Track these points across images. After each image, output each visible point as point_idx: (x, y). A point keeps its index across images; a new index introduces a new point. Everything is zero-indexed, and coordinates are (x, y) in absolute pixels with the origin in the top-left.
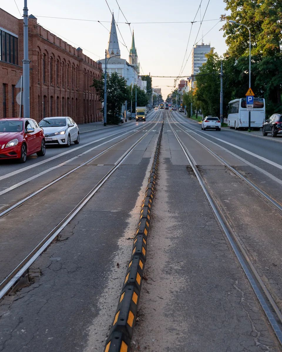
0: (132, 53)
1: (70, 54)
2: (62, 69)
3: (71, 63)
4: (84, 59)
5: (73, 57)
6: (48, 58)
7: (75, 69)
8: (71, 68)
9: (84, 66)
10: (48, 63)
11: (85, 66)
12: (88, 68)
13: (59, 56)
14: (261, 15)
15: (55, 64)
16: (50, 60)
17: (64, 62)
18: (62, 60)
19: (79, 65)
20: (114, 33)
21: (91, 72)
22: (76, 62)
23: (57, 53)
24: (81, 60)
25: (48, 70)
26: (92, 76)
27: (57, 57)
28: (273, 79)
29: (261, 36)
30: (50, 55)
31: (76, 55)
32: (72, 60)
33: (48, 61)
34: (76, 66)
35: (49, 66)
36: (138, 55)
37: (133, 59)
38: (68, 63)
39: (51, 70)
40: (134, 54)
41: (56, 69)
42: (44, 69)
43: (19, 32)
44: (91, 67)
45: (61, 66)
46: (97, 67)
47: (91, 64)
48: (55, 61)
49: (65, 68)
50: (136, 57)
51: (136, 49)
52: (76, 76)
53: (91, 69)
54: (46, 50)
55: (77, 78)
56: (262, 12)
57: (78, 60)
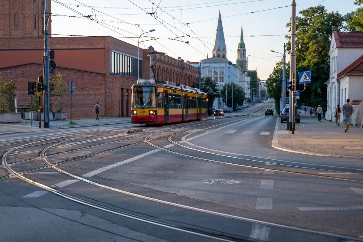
0: (241, 48)
1: (175, 65)
2: (169, 77)
3: (176, 71)
4: (186, 68)
5: (177, 67)
6: (160, 70)
7: (178, 75)
8: (176, 75)
9: (185, 72)
10: (160, 74)
11: (187, 72)
12: (189, 73)
13: (167, 68)
14: (308, 38)
15: (165, 74)
16: (161, 72)
17: (171, 72)
18: (169, 70)
19: (181, 72)
20: (221, 30)
21: (191, 76)
22: (180, 70)
23: (166, 66)
24: (183, 69)
25: (160, 78)
26: (192, 79)
27: (166, 69)
28: (317, 83)
29: (308, 53)
30: (162, 68)
31: (180, 65)
32: (176, 69)
33: (160, 73)
34: (179, 73)
35: (161, 76)
36: (246, 49)
37: (241, 54)
38: (174, 72)
39: (162, 78)
40: (243, 49)
41: (165, 78)
42: (158, 78)
43: (143, 56)
44: (191, 72)
45: (168, 74)
46: (197, 71)
47: (192, 70)
48: (165, 72)
49: (171, 75)
50: (244, 51)
51: (244, 43)
52: (180, 79)
53: (192, 74)
54: (159, 66)
55: (180, 81)
56: (308, 37)
57: (181, 69)
